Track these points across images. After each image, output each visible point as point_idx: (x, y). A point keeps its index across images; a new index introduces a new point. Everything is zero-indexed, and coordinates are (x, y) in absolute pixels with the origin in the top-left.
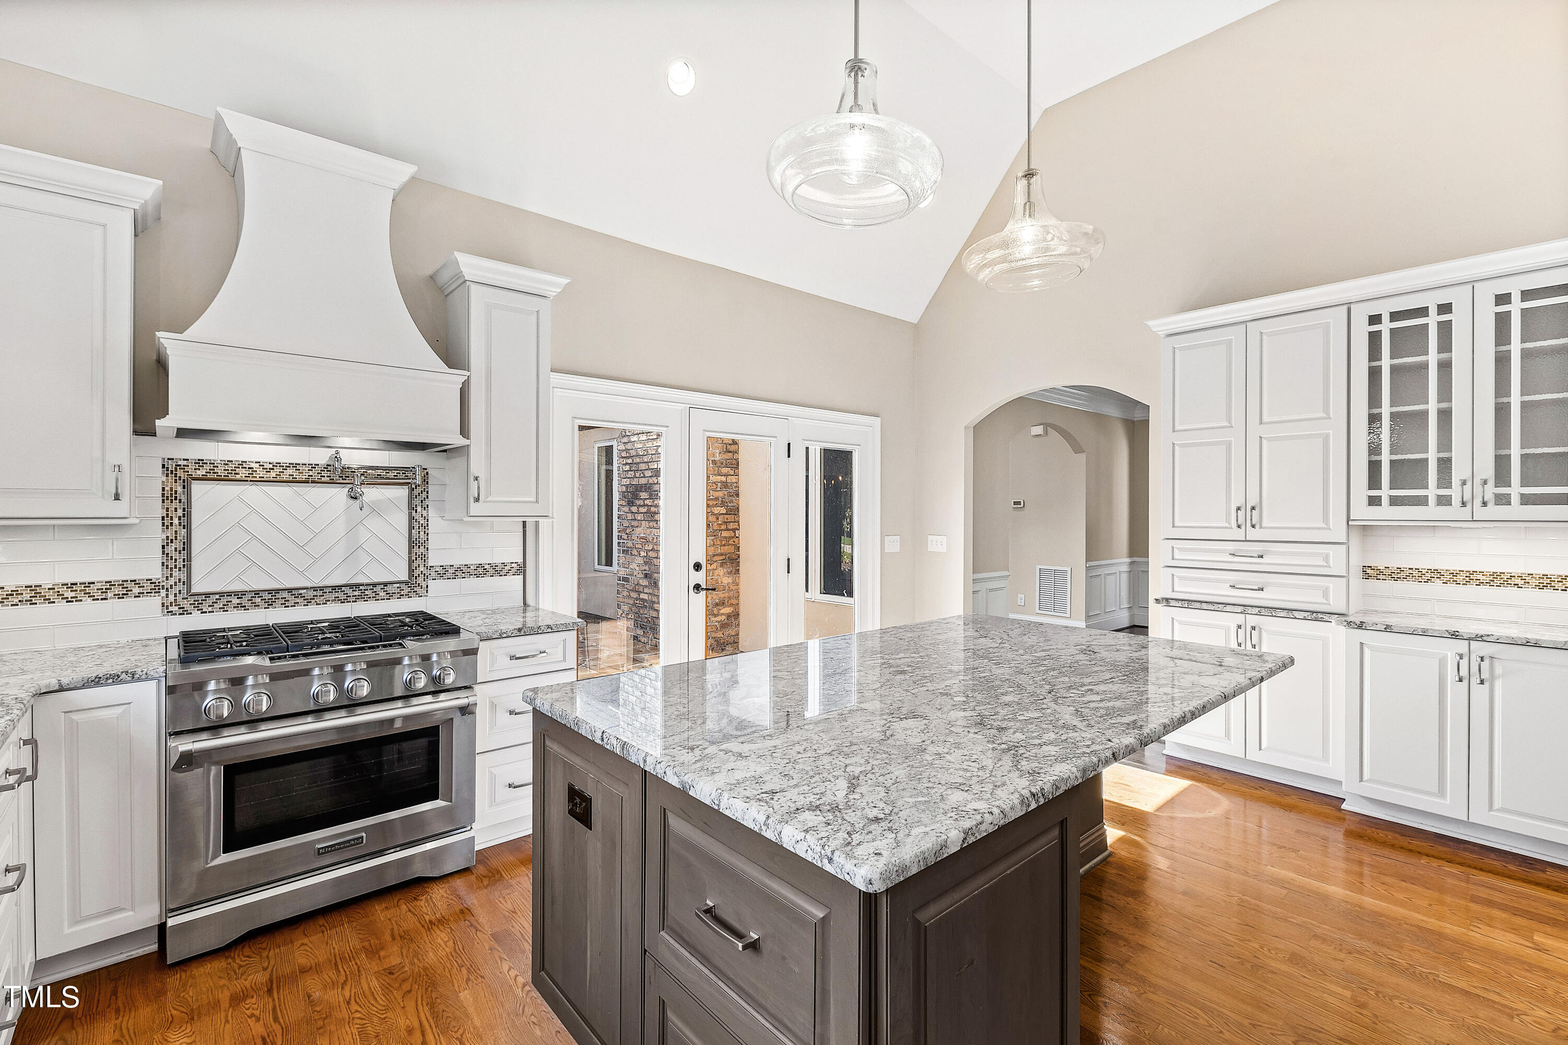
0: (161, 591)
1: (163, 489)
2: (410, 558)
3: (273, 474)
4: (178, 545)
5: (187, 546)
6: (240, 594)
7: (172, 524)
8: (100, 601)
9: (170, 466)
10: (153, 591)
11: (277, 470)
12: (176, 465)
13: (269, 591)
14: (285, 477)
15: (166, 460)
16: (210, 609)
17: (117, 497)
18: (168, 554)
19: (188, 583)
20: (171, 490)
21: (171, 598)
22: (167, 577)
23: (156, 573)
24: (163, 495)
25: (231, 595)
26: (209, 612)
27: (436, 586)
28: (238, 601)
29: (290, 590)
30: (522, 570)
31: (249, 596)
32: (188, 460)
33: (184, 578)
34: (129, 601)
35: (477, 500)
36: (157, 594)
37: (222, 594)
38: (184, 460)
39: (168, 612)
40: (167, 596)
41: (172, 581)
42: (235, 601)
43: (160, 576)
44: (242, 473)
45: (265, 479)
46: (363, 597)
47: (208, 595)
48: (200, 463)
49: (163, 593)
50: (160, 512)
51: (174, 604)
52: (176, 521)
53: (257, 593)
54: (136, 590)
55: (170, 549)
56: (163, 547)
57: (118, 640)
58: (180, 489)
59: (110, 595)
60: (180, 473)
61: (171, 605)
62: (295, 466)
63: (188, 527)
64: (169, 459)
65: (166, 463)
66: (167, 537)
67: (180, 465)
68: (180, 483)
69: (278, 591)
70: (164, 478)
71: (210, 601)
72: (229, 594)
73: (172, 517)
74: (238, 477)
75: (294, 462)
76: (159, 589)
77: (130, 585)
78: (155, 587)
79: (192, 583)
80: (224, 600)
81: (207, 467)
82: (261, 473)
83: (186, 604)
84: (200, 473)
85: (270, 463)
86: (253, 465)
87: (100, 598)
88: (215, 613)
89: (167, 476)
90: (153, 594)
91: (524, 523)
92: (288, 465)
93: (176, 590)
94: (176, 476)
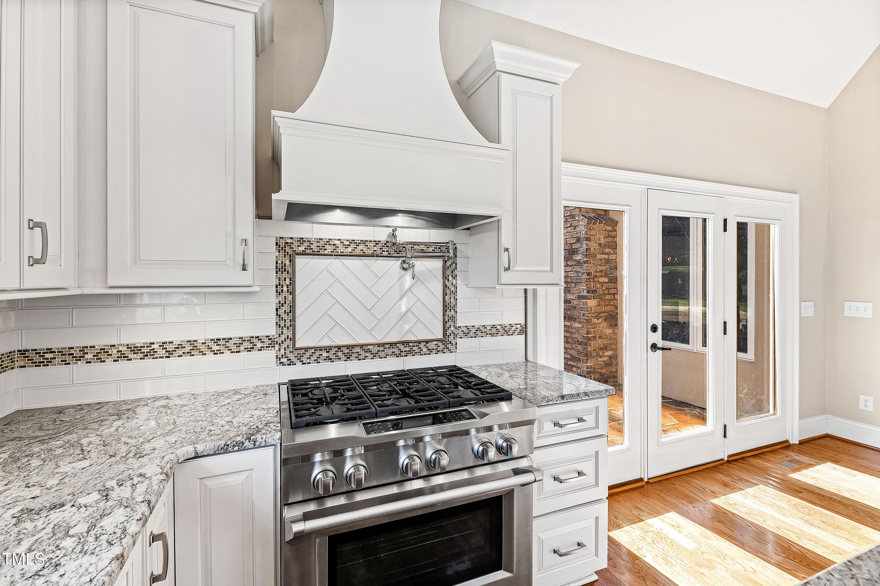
0: (276, 345)
1: (277, 262)
2: (444, 319)
3: (350, 249)
4: (286, 308)
5: (292, 309)
6: (328, 349)
7: (282, 290)
8: (235, 354)
9: (281, 244)
10: (270, 346)
11: (353, 246)
12: (285, 243)
13: (347, 347)
14: (357, 252)
15: (278, 239)
16: (308, 361)
17: (244, 269)
18: (280, 315)
19: (293, 339)
20: (282, 263)
21: (282, 351)
22: (280, 334)
23: (272, 331)
24: (277, 267)
25: (322, 350)
26: (308, 363)
27: (463, 343)
28: (327, 354)
29: (361, 346)
30: (524, 330)
31: (333, 351)
32: (293, 238)
33: (291, 336)
34: (254, 353)
35: (507, 269)
36: (273, 348)
37: (316, 349)
38: (291, 238)
39: (280, 363)
40: (280, 350)
41: (283, 338)
42: (325, 354)
43: (275, 334)
44: (329, 249)
45: (344, 254)
46: (411, 352)
47: (306, 349)
48: (301, 241)
49: (277, 347)
50: (274, 282)
51: (284, 356)
52: (285, 289)
53: (339, 347)
54: (259, 345)
55: (281, 312)
56: (277, 309)
57: (248, 385)
58: (288, 263)
59: (242, 348)
60: (288, 249)
61: (282, 358)
62: (364, 242)
63: (293, 293)
64: (280, 238)
65: (278, 241)
66: (280, 302)
67: (288, 243)
68: (288, 257)
69: (353, 346)
70: (277, 254)
71: (308, 354)
72: (321, 349)
73: (282, 285)
74: (326, 252)
75: (364, 239)
76: (274, 344)
77: (255, 340)
78: (272, 343)
79: (296, 340)
80: (318, 353)
81: (306, 244)
82: (341, 249)
83: (291, 356)
84: (302, 249)
85: (347, 240)
86: (338, 242)
87: (235, 350)
88: (311, 364)
89: (279, 252)
90: (270, 348)
91: (526, 290)
92: (360, 242)
93: (285, 345)
94: (285, 252)
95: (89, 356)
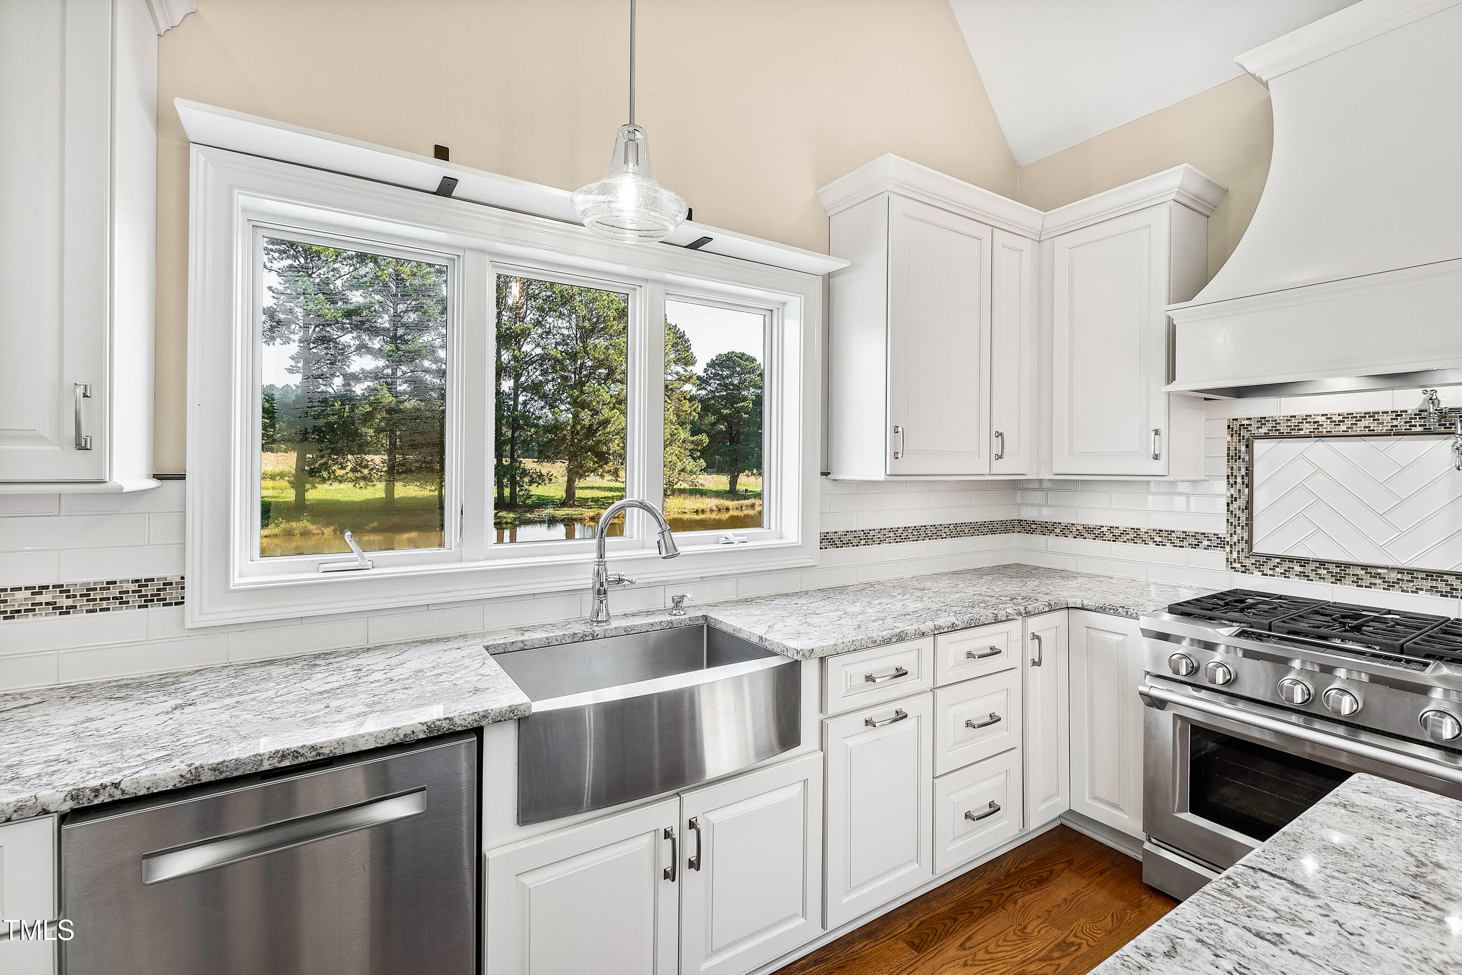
0: (1226, 546)
1: (1229, 448)
3: (1343, 427)
4: (1242, 502)
5: (1249, 506)
6: (1303, 562)
7: (1236, 482)
8: (1178, 548)
9: (1235, 427)
10: (1219, 546)
11: (1349, 422)
12: (1240, 425)
13: (1338, 565)
14: (1358, 430)
15: (1231, 421)
16: (1271, 572)
17: (1156, 457)
18: (1232, 511)
19: (1250, 542)
20: (1236, 450)
21: (1235, 555)
22: (1231, 534)
23: (1222, 529)
24: (1228, 455)
25: (1293, 562)
26: (1270, 575)
28: (1301, 569)
29: (1364, 567)
31: (1313, 566)
32: (1251, 419)
33: (1246, 537)
34: (1199, 551)
36: (1222, 549)
37: (1284, 559)
38: (1247, 419)
39: (1231, 568)
40: (1231, 553)
41: (1235, 538)
42: (1298, 568)
43: (1225, 532)
44: (1306, 429)
45: (1333, 433)
47: (1269, 557)
48: (1262, 421)
49: (1228, 548)
50: (1226, 471)
51: (1237, 561)
52: (1239, 480)
53: (1322, 563)
54: (1206, 543)
55: (1235, 505)
56: (1228, 504)
57: (1191, 585)
58: (1243, 448)
59: (1185, 543)
60: (1243, 432)
61: (1235, 562)
62: (1373, 415)
63: (1250, 486)
64: (1234, 420)
65: (1231, 424)
66: (1232, 495)
67: (1244, 425)
68: (1243, 442)
69: (1348, 565)
70: (1229, 438)
71: (1271, 564)
72: (1291, 560)
73: (1236, 476)
74: (1302, 433)
75: (1372, 410)
76: (1224, 544)
77: (1201, 537)
78: (1221, 543)
79: (1254, 544)
80: (1287, 565)
81: (1269, 425)
82: (1327, 427)
83: (1248, 562)
84: (1263, 431)
85: (1339, 415)
86: (1319, 419)
87: (1178, 545)
88: (1276, 578)
89: (1232, 436)
90: (1219, 549)
92: (1363, 415)
93: (1239, 547)
94: (1240, 436)
95: (1057, 530)
